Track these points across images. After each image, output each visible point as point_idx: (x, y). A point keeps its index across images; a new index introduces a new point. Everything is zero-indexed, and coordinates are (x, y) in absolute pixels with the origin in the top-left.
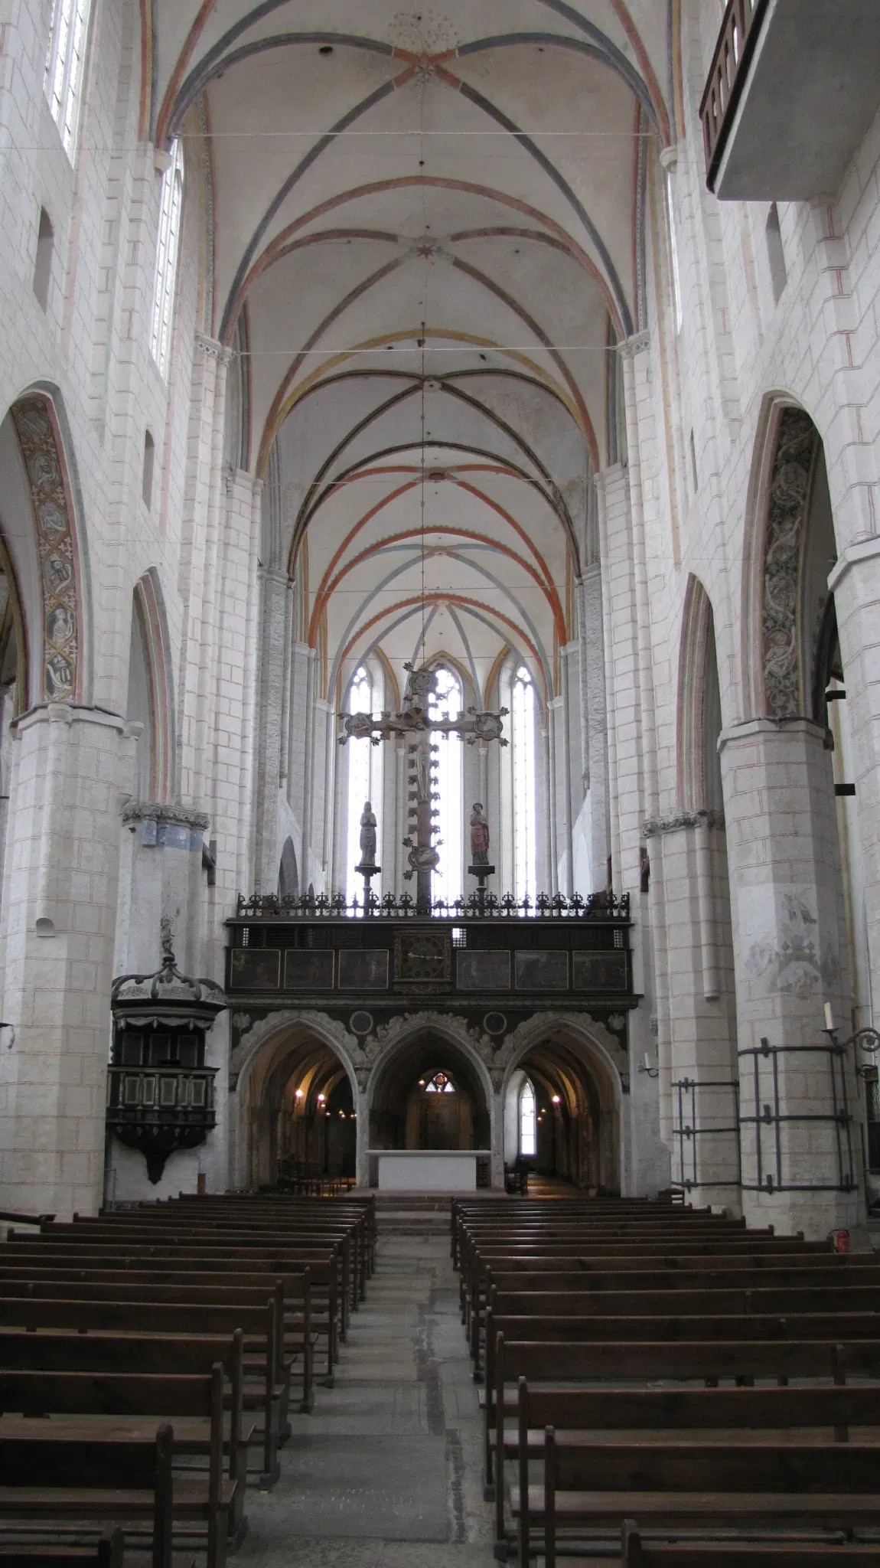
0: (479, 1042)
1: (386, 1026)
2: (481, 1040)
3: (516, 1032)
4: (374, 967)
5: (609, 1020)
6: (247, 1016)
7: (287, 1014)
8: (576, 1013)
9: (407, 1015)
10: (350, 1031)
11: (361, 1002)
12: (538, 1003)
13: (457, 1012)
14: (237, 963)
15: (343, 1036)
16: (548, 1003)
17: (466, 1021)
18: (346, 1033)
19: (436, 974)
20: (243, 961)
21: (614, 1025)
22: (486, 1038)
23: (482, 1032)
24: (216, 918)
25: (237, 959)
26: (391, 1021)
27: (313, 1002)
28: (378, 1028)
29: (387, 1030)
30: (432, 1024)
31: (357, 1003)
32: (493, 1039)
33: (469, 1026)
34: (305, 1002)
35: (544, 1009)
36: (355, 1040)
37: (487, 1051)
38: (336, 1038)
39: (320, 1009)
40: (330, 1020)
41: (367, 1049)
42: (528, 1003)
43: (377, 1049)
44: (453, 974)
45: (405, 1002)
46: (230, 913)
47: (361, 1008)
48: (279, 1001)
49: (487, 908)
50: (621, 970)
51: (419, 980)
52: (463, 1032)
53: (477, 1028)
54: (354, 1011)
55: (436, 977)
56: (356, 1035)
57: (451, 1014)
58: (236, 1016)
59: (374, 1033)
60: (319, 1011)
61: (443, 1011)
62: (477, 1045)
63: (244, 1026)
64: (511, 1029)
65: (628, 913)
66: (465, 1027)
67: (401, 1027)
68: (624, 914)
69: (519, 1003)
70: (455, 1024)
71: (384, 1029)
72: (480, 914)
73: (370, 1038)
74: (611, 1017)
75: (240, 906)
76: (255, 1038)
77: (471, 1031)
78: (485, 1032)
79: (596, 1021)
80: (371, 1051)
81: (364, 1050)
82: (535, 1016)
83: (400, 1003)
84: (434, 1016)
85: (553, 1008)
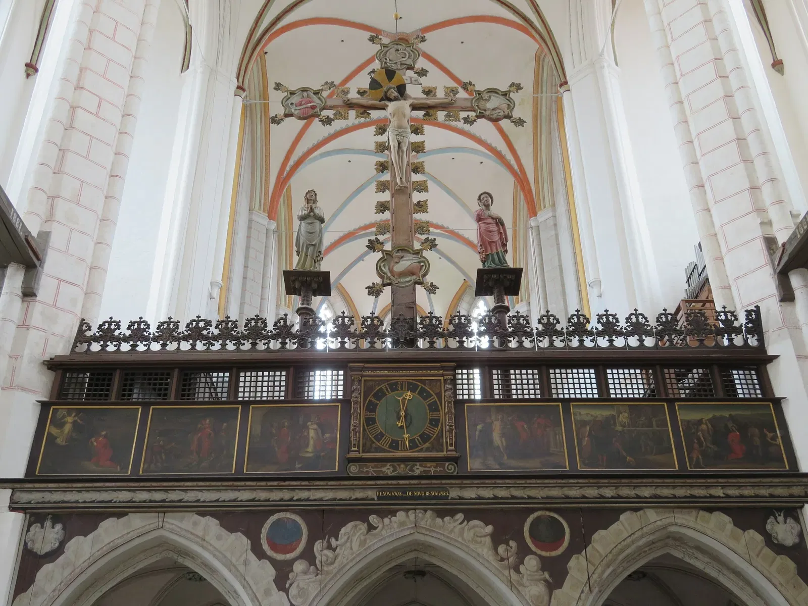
0: (517, 571)
1: (333, 542)
2: (522, 568)
3: (589, 548)
4: (312, 433)
5: (768, 527)
6: (59, 527)
7: (137, 522)
8: (702, 513)
9: (373, 519)
10: (260, 554)
11: (286, 495)
12: (625, 492)
13: (473, 512)
14: (54, 431)
15: (246, 563)
16: (646, 492)
17: (489, 529)
18: (252, 557)
19: (427, 445)
20: (68, 428)
21: (780, 537)
22: (531, 562)
23: (523, 552)
24: (27, 352)
25: (60, 425)
26: (343, 531)
27: (190, 496)
28: (318, 546)
29: (334, 550)
30: (421, 538)
31: (276, 496)
32: (546, 564)
33: (497, 539)
34: (173, 496)
35: (637, 505)
36: (271, 571)
37: (537, 589)
38: (230, 566)
39: (203, 510)
40: (224, 532)
41: (293, 591)
42: (609, 492)
43: (313, 591)
44: (459, 444)
45: (372, 494)
46: (60, 348)
47: (280, 507)
48: (124, 496)
49: (513, 334)
50: (770, 435)
51: (399, 454)
52: (485, 549)
53: (513, 544)
54: (272, 513)
55: (428, 450)
56: (273, 562)
57: (460, 516)
58: (35, 528)
59: (308, 556)
60: (203, 514)
61: (445, 510)
62: (514, 576)
63: (47, 548)
64: (581, 543)
65: (761, 340)
66: (488, 540)
67: (363, 543)
68: (753, 341)
69: (591, 492)
70: (468, 535)
71: (329, 547)
72: (501, 344)
73: (299, 566)
74: (771, 520)
75: (81, 337)
76: (67, 572)
77: (501, 549)
78: (530, 552)
79: (744, 530)
80: (302, 592)
81: (286, 591)
82: (623, 517)
83: (359, 494)
84: (427, 519)
85: (657, 502)
